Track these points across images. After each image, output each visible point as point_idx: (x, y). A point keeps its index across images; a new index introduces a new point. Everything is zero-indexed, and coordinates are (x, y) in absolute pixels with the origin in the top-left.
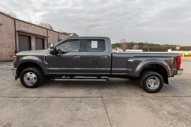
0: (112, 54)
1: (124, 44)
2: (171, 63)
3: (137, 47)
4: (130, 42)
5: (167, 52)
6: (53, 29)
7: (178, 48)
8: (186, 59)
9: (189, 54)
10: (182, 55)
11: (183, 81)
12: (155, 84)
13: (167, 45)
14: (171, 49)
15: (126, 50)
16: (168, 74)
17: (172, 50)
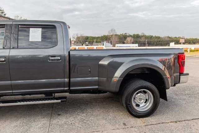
0: (69, 52)
1: (113, 36)
2: (170, 63)
3: (131, 40)
4: (122, 34)
5: (169, 46)
6: (5, 15)
7: (182, 41)
8: (192, 56)
9: (195, 49)
10: (187, 50)
11: (190, 90)
12: (146, 101)
13: (169, 37)
14: (174, 42)
15: (117, 45)
16: (166, 84)
17: (175, 44)
